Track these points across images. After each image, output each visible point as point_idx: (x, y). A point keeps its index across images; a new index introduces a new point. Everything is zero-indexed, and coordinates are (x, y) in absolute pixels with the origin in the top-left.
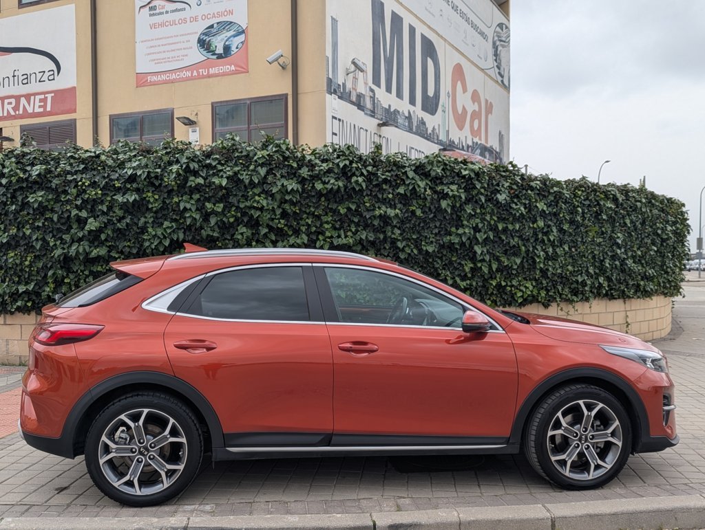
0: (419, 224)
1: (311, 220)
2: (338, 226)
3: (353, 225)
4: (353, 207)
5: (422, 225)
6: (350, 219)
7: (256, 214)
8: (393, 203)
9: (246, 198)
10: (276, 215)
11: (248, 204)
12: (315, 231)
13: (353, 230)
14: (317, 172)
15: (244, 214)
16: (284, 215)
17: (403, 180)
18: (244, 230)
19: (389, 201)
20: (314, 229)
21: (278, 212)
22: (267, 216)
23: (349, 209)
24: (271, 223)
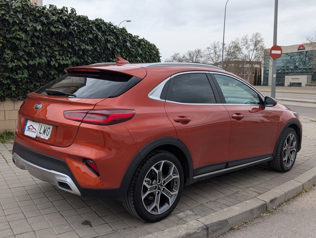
0: (97, 55)
1: (48, 49)
2: (61, 54)
3: (69, 54)
4: (70, 43)
5: (98, 56)
6: (67, 50)
7: (17, 43)
8: (87, 43)
9: (9, 31)
10: (29, 44)
11: (11, 35)
12: (50, 56)
13: (70, 56)
14: (51, 21)
15: (8, 41)
16: (33, 44)
17: (90, 31)
18: (9, 52)
19: (85, 41)
20: (49, 54)
21: (30, 42)
22: (23, 44)
23: (68, 44)
24: (25, 49)
